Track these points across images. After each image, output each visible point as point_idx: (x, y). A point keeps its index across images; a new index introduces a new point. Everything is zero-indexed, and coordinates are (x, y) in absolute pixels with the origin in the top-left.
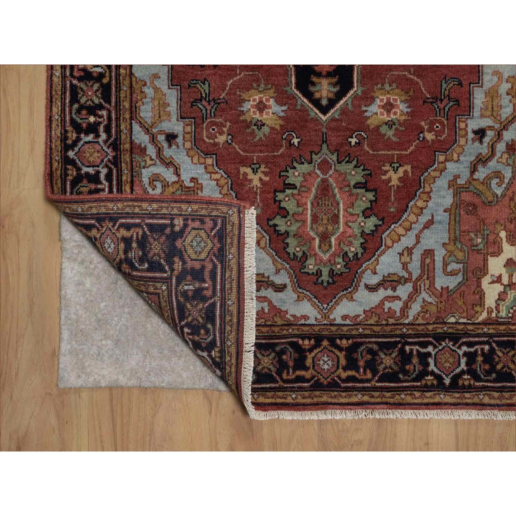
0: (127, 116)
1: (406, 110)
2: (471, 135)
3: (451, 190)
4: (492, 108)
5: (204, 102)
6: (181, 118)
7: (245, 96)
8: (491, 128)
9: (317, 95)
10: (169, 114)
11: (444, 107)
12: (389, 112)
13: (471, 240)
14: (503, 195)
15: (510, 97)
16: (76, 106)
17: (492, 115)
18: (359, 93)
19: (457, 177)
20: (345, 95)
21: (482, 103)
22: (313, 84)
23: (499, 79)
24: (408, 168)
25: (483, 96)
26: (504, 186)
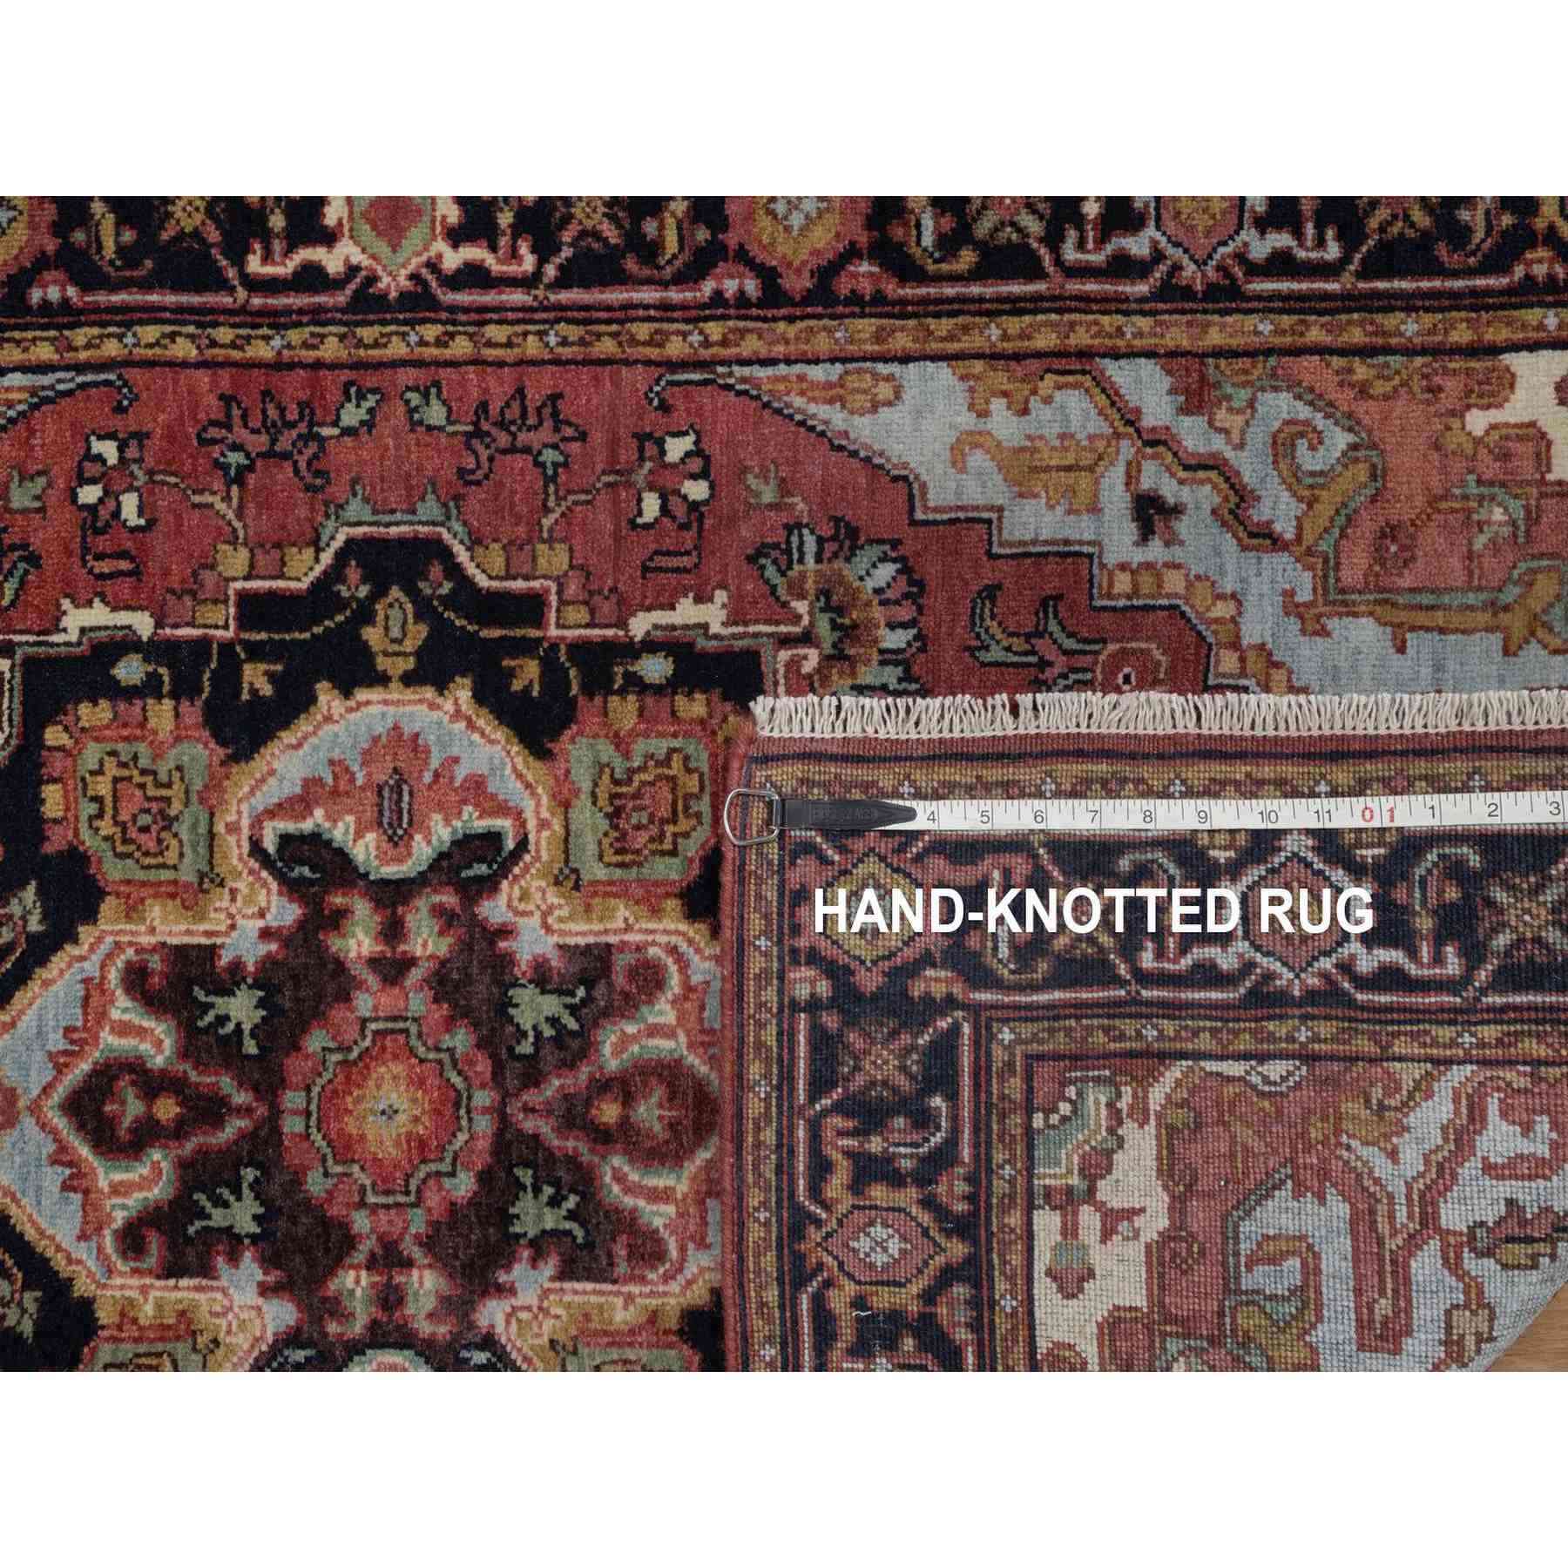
2: (1156, 551)
3: (1333, 624)
4: (1068, 469)
8: (1131, 478)
11: (1066, 652)
13: (1494, 546)
14: (1351, 422)
15: (1034, 403)
17: (1091, 469)
19: (1291, 605)
21: (1052, 507)
23: (976, 446)
25: (1030, 505)
26: (1319, 421)
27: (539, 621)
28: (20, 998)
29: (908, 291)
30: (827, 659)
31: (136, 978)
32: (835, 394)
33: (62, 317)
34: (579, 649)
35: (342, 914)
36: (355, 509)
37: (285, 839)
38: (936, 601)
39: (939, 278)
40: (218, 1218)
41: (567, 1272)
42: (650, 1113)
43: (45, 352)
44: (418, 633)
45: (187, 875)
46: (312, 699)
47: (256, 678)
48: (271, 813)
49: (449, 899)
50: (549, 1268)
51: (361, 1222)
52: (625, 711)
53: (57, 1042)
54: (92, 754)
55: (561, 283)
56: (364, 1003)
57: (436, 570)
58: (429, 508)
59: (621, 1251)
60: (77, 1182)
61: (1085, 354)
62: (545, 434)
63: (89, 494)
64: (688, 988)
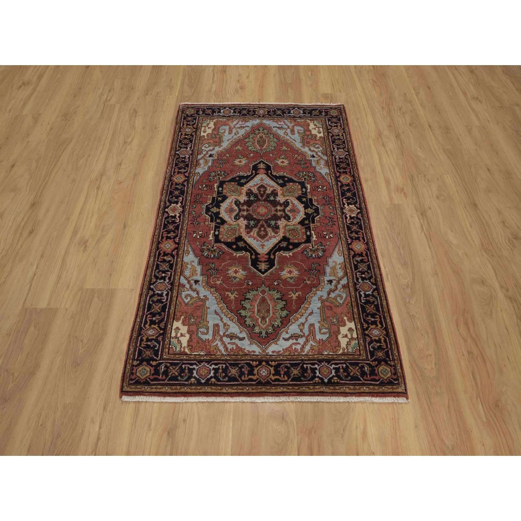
0: (179, 274)
1: (298, 273)
2: (326, 282)
3: (320, 301)
4: (334, 273)
5: (212, 270)
6: (202, 275)
7: (230, 268)
8: (334, 280)
9: (260, 268)
10: (197, 274)
11: (314, 273)
12: (290, 274)
13: (331, 320)
14: (343, 303)
17: (334, 275)
18: (278, 268)
19: (322, 296)
20: (272, 268)
21: (330, 271)
22: (258, 264)
23: (335, 264)
24: (300, 293)
25: (330, 269)
26: (343, 300)
27: (312, 223)
29: (351, 257)
30: (311, 249)
32: (339, 250)
33: (337, 184)
34: (310, 227)
35: (282, 206)
36: (322, 208)
37: (289, 202)
38: (318, 259)
39: (353, 260)
40: (252, 196)
42: (262, 233)
43: (333, 183)
44: (310, 213)
45: (285, 194)
46: (302, 204)
47: (304, 200)
48: (291, 201)
49: (284, 215)
51: (251, 208)
52: (304, 231)
53: (268, 184)
54: (296, 187)
56: (273, 208)
57: (316, 214)
58: (322, 214)
59: (248, 230)
60: (255, 185)
61: (347, 275)
62: (331, 224)
64: (275, 236)
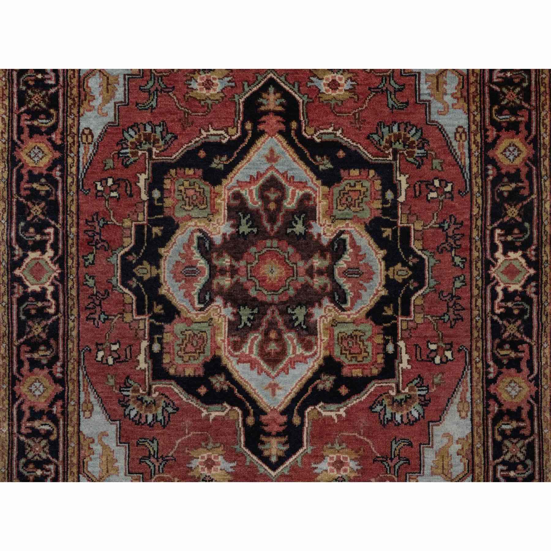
0: (75, 470)
1: (355, 468)
4: (443, 467)
5: (152, 459)
6: (129, 473)
7: (193, 453)
9: (266, 453)
10: (117, 470)
11: (395, 466)
12: (338, 469)
15: (460, 457)
16: (23, 460)
17: (443, 473)
18: (309, 451)
20: (294, 453)
21: (433, 461)
22: (263, 443)
23: (449, 440)
25: (433, 455)
27: (403, 314)
28: (301, 163)
29: (490, 421)
30: (392, 398)
31: (307, 197)
32: (463, 399)
33: (484, 175)
34: (395, 326)
35: (325, 258)
36: (433, 261)
37: (344, 241)
38: (408, 429)
39: (493, 430)
40: (243, 221)
41: (230, 322)
42: (273, 347)
43: (475, 170)
44: (400, 280)
45: (335, 212)
46: (382, 249)
47: (387, 232)
48: (351, 237)
49: (329, 288)
50: (232, 318)
51: (243, 263)
52: (379, 339)
53: (290, 174)
54: (367, 184)
55: (493, 321)
56: (301, 264)
57: (416, 285)
58: (433, 283)
59: (236, 339)
60: (253, 180)
61: (473, 471)
62: (453, 317)
63: (437, 183)
64: (306, 358)
